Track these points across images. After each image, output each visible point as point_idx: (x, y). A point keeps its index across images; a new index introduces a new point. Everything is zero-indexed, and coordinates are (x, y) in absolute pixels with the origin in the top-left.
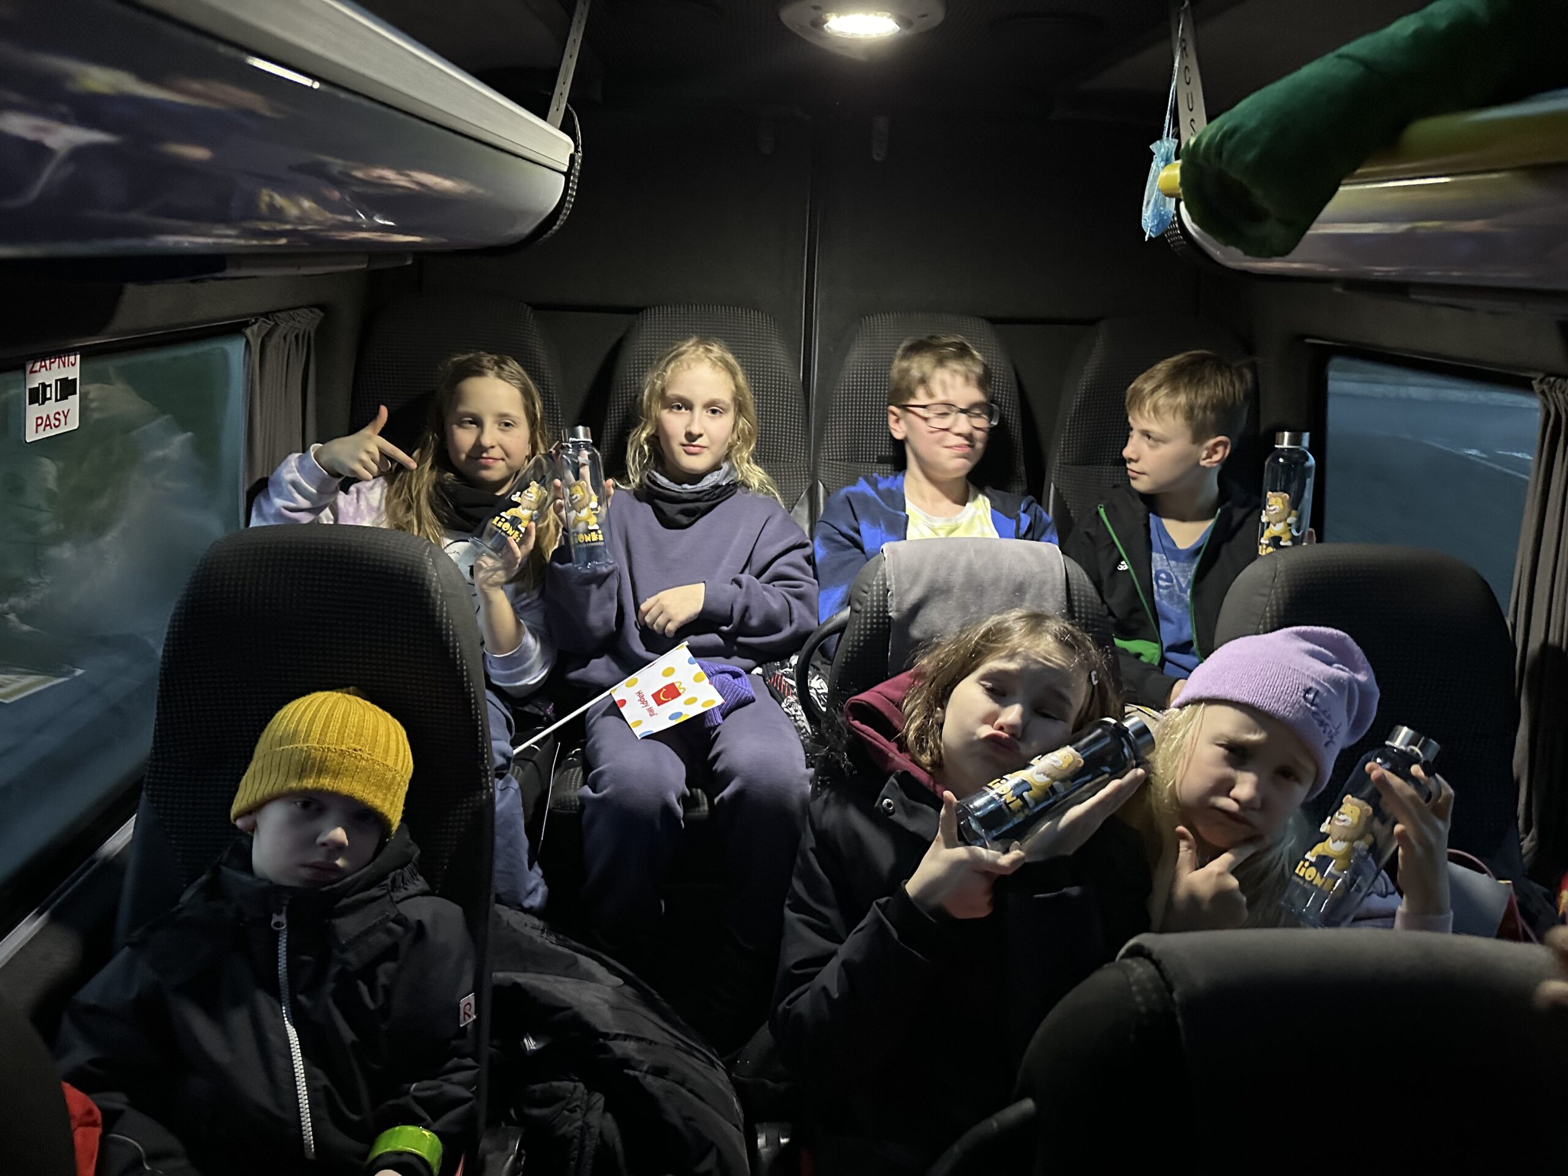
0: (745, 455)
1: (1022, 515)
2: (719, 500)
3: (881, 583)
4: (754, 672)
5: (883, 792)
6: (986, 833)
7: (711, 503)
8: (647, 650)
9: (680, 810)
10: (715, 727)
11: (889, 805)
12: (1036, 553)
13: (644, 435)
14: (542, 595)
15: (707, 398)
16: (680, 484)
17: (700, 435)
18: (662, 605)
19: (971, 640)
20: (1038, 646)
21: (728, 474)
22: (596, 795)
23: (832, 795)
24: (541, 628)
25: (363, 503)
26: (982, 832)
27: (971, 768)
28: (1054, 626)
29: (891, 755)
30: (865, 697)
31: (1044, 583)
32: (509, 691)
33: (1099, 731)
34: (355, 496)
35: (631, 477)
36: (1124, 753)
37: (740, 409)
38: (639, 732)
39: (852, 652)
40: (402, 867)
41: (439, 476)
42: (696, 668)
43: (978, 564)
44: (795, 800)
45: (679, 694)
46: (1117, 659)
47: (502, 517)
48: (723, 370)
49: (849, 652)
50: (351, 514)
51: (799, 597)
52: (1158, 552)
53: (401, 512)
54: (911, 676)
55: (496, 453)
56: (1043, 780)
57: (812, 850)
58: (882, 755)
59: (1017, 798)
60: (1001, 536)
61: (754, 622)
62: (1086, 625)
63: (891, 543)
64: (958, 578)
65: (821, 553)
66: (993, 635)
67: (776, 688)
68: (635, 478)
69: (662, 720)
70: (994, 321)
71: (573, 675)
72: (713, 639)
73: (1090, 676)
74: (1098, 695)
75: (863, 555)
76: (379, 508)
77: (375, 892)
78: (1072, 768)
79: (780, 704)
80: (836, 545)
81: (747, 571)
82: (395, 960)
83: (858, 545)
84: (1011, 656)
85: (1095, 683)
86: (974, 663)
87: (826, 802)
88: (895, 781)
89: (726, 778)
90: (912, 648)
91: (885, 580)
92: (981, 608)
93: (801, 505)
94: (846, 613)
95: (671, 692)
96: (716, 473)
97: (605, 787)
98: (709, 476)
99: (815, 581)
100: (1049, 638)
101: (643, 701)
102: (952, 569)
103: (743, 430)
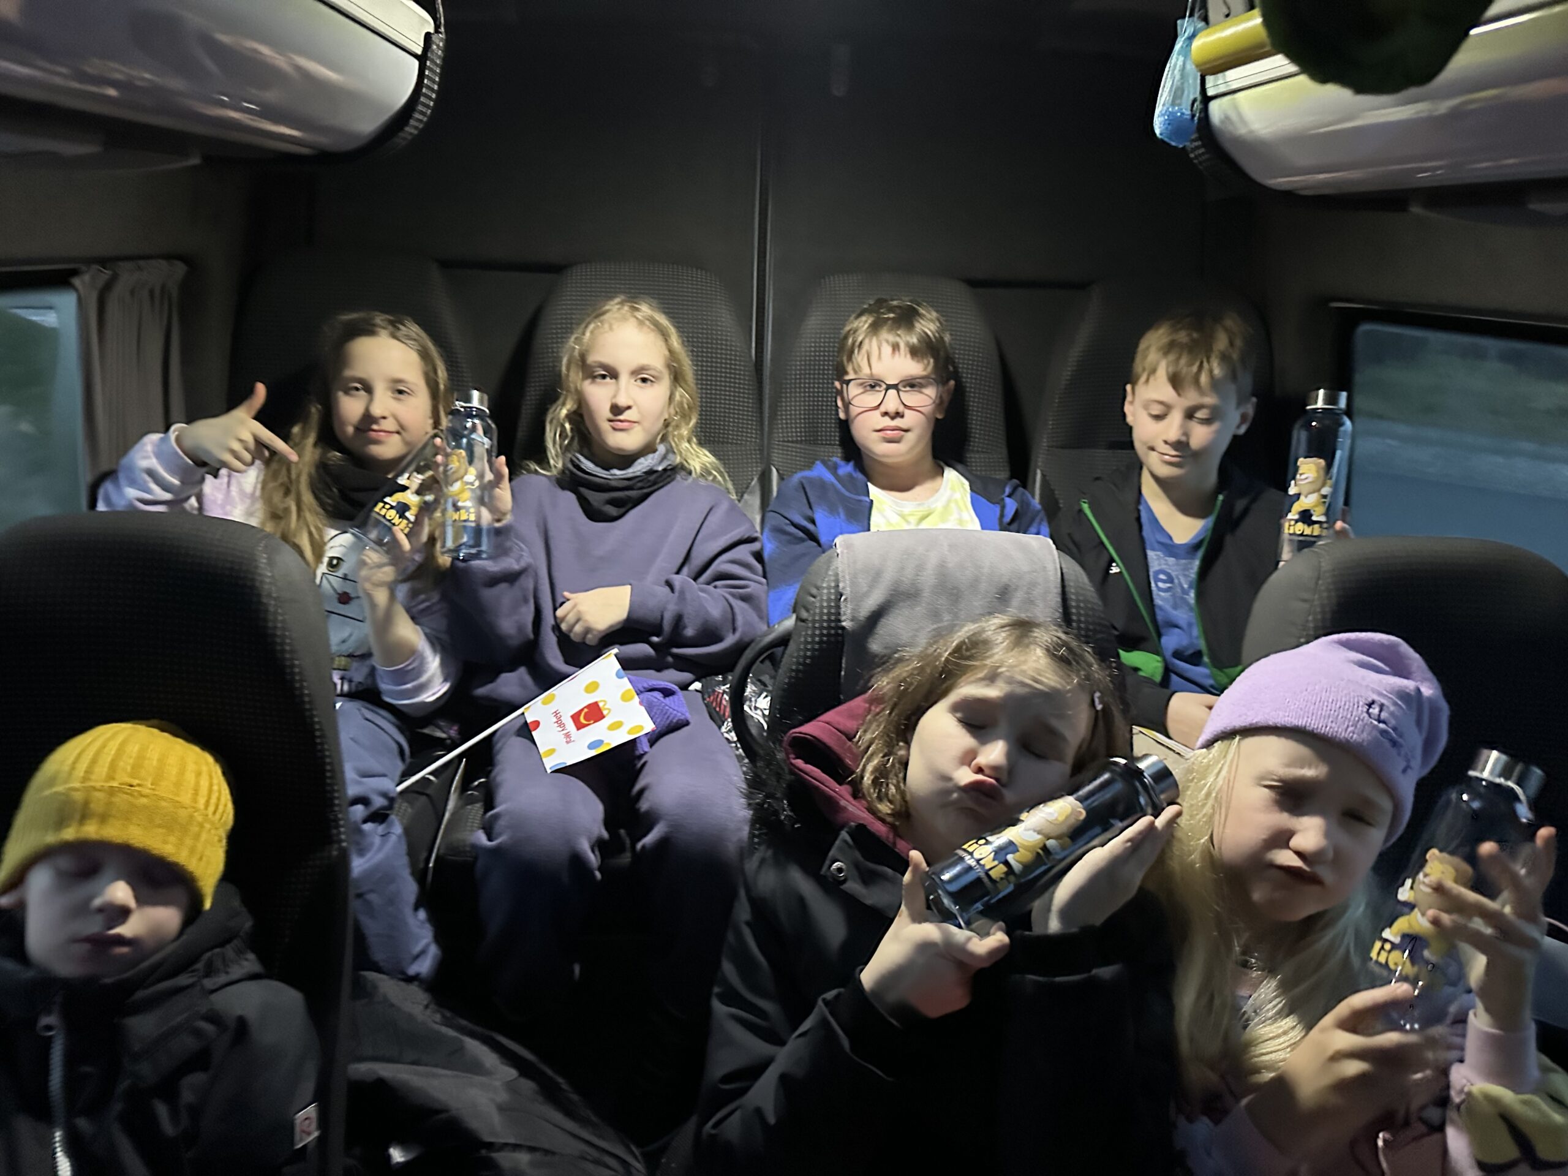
0: (685, 432)
1: (1008, 501)
2: (655, 487)
3: (833, 584)
4: (692, 688)
5: (832, 853)
6: (962, 910)
7: (645, 491)
8: (567, 662)
9: (593, 859)
10: (641, 756)
11: (840, 870)
12: (1024, 548)
13: (564, 412)
14: (444, 597)
15: (636, 362)
16: (607, 469)
17: (629, 408)
18: (579, 612)
19: (940, 655)
20: (1025, 662)
21: (664, 458)
22: (489, 844)
23: (770, 853)
24: (444, 637)
25: (234, 489)
26: (955, 909)
27: (942, 823)
28: (1047, 635)
29: (843, 803)
30: (811, 729)
31: (1033, 585)
32: (405, 710)
33: (1106, 776)
34: (226, 480)
35: (552, 462)
36: (1140, 803)
37: (677, 377)
38: (550, 764)
39: (797, 671)
40: (222, 944)
41: (323, 455)
42: (625, 684)
43: (952, 562)
44: (731, 848)
45: (603, 717)
46: (1125, 676)
47: (386, 503)
48: (653, 330)
49: (793, 670)
50: (219, 502)
51: (745, 599)
52: (1153, 549)
53: (277, 497)
54: (866, 701)
55: (389, 425)
56: (1035, 838)
57: (748, 924)
58: (832, 804)
59: (1000, 863)
60: (983, 528)
61: (689, 632)
62: (1086, 636)
63: (846, 536)
64: (928, 579)
65: (769, 546)
66: (967, 650)
67: (715, 708)
68: (557, 462)
69: (579, 751)
70: (973, 283)
71: (481, 691)
72: (642, 649)
73: (1093, 701)
74: (1102, 721)
75: (819, 549)
76: (253, 495)
77: (183, 980)
78: (1072, 821)
79: (720, 728)
80: (788, 538)
81: (685, 570)
82: (205, 1068)
83: (813, 538)
84: (992, 678)
85: (1099, 707)
86: (944, 686)
87: (763, 861)
88: (848, 838)
89: (647, 821)
90: (871, 664)
91: (837, 581)
92: (956, 616)
93: (752, 493)
94: (790, 622)
95: (593, 713)
96: (651, 456)
97: (500, 835)
98: (642, 460)
99: (764, 580)
100: (1039, 652)
101: (560, 723)
102: (920, 568)
103: (681, 403)
